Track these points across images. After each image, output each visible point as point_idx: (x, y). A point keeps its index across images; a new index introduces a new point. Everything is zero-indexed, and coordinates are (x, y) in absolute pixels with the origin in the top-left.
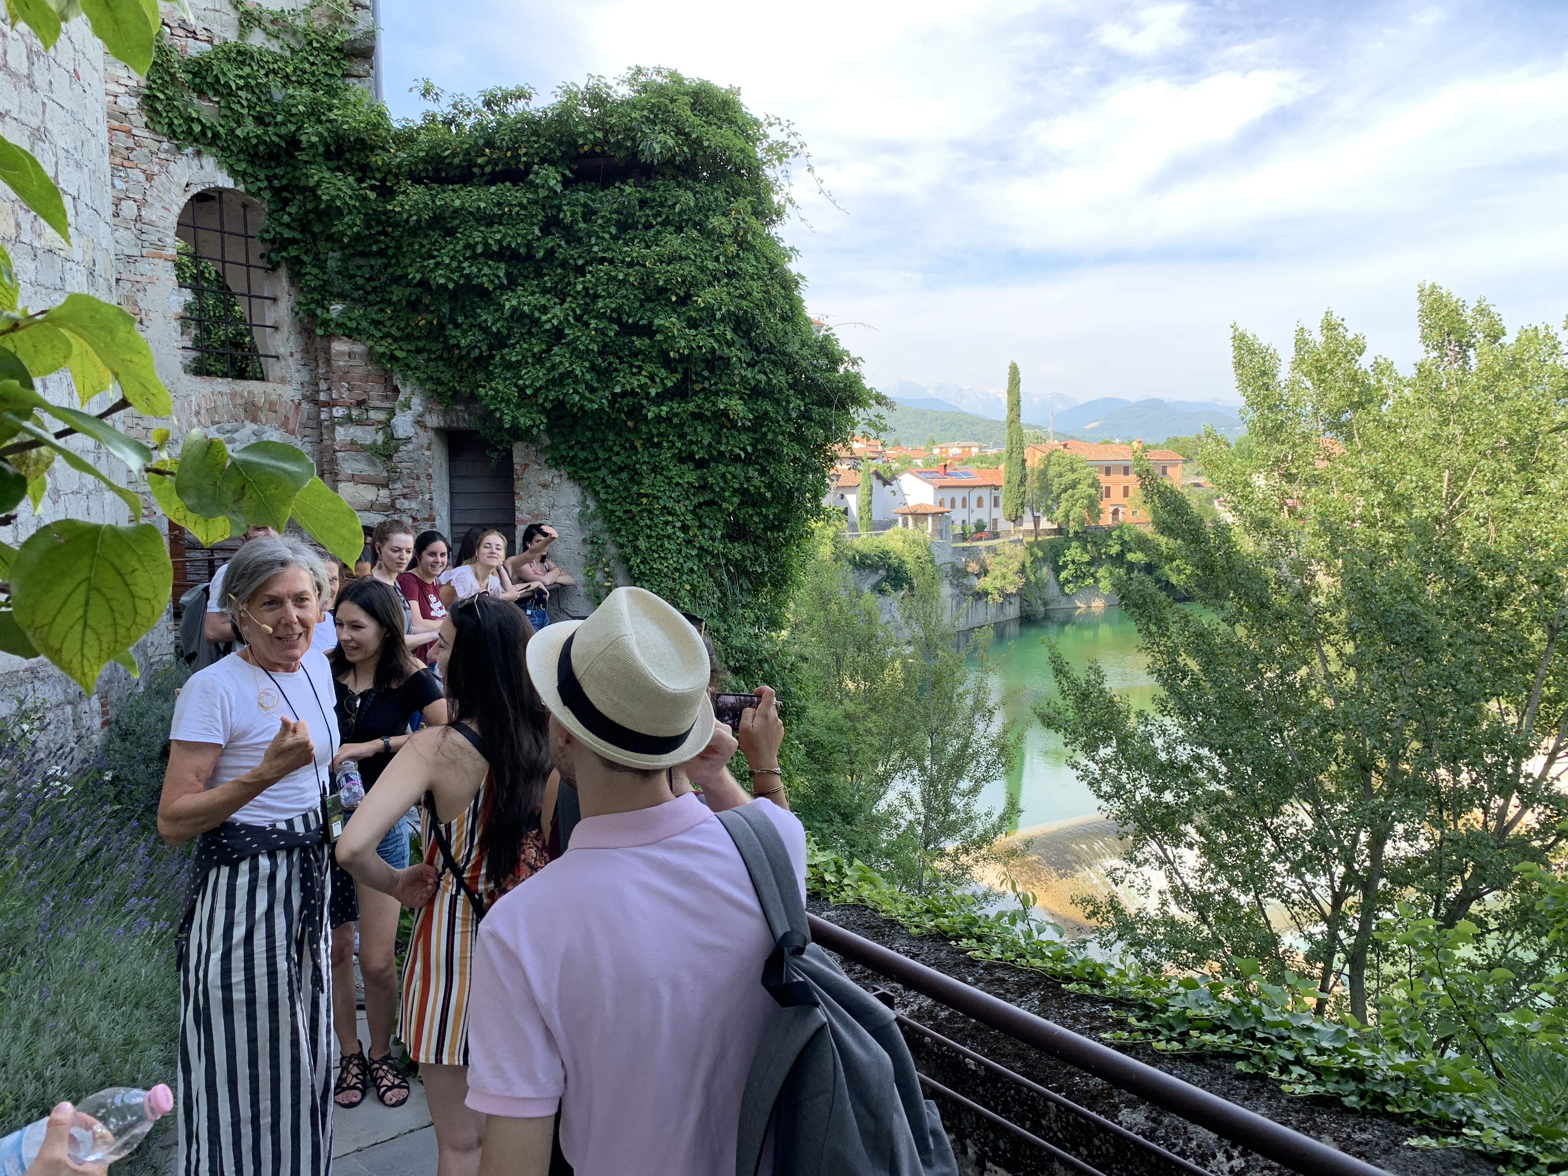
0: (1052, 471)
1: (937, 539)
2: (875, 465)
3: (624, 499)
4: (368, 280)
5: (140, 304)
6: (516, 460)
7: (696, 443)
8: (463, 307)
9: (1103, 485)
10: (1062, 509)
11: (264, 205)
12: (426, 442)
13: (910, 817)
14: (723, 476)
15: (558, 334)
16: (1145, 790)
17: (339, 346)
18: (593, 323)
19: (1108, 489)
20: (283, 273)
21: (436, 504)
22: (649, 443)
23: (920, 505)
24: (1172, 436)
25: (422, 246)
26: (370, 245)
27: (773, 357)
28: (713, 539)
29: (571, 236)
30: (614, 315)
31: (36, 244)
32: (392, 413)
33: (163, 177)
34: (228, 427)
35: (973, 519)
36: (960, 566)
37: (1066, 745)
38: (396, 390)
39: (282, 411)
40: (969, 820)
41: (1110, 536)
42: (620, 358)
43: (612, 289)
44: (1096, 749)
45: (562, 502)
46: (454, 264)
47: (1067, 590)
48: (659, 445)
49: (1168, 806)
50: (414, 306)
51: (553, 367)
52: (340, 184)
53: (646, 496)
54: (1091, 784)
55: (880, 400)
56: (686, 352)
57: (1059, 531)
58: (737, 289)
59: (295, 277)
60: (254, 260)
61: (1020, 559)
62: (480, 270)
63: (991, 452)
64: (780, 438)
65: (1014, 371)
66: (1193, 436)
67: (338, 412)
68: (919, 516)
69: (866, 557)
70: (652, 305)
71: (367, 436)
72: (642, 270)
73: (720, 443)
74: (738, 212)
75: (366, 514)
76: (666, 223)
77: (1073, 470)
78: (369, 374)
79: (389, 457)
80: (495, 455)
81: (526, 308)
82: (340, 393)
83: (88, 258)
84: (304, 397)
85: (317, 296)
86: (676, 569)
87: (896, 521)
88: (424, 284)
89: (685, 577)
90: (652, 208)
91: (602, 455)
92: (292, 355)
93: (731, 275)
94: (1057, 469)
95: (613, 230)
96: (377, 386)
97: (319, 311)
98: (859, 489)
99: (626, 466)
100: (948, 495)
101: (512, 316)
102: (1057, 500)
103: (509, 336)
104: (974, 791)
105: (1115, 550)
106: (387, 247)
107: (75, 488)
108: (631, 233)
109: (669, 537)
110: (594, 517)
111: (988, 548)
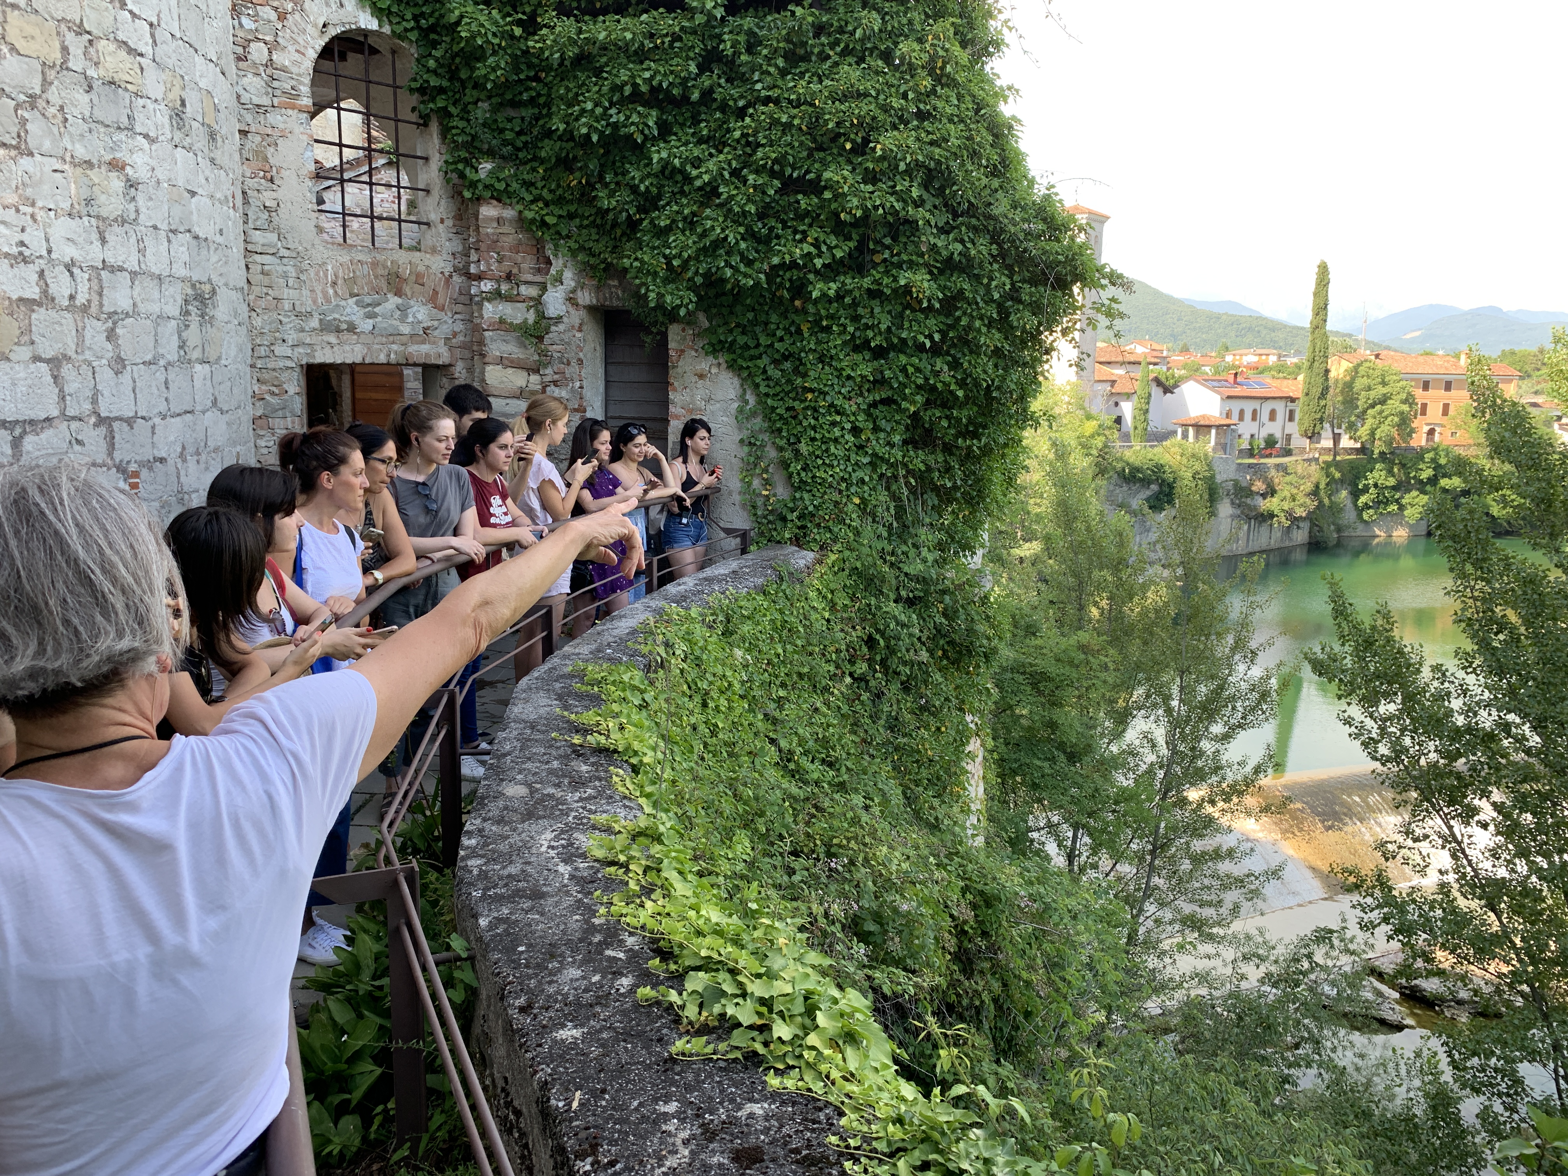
0: (1359, 384)
1: (1220, 454)
2: (1155, 371)
3: (787, 393)
4: (519, 133)
5: (272, 161)
6: (672, 345)
7: (871, 327)
8: (614, 163)
9: (1419, 401)
10: (1367, 426)
11: (413, 50)
12: (577, 322)
13: (1151, 758)
14: (904, 370)
15: (710, 192)
16: (1433, 756)
17: (488, 211)
18: (751, 178)
19: (1424, 406)
20: (434, 127)
21: (588, 393)
22: (818, 327)
23: (1203, 417)
24: (1507, 348)
25: (568, 89)
26: (521, 93)
27: (974, 221)
28: (892, 445)
29: (734, 74)
30: (777, 167)
31: (91, 73)
32: (544, 289)
33: (297, 16)
34: (368, 300)
35: (1264, 433)
36: (1244, 484)
37: (1339, 698)
38: (549, 263)
39: (430, 284)
40: (1217, 769)
41: (1422, 459)
42: (784, 223)
43: (775, 134)
44: (1376, 704)
45: (719, 395)
46: (599, 111)
47: (1365, 517)
48: (828, 329)
49: (1459, 776)
50: (566, 164)
51: (704, 234)
52: (482, 19)
53: (812, 390)
54: (1365, 745)
55: (1115, 279)
56: (859, 213)
57: (1363, 450)
58: (929, 133)
59: (445, 132)
60: (405, 113)
61: (1313, 479)
62: (628, 118)
63: (1292, 360)
64: (978, 323)
65: (1323, 271)
66: (1534, 349)
67: (487, 286)
68: (1201, 428)
69: (1138, 470)
70: (822, 155)
71: (517, 313)
72: (811, 109)
73: (901, 327)
74: (936, 37)
75: (515, 401)
76: (846, 52)
77: (1384, 383)
78: (520, 243)
79: (541, 339)
80: (648, 339)
81: (676, 161)
82: (488, 265)
83: (174, 95)
84: (456, 270)
85: (464, 154)
86: (843, 479)
87: (1176, 432)
88: (569, 136)
89: (853, 489)
90: (829, 35)
91: (764, 340)
92: (442, 221)
93: (921, 116)
94: (1365, 381)
95: (781, 62)
96: (529, 257)
97: (468, 171)
98: (1135, 397)
99: (791, 355)
100: (1236, 406)
101: (662, 171)
102: (1362, 416)
103: (659, 197)
104: (1226, 737)
105: (1425, 475)
106: (539, 95)
107: (149, 357)
108: (803, 66)
109: (836, 441)
110: (754, 414)
111: (1278, 467)
